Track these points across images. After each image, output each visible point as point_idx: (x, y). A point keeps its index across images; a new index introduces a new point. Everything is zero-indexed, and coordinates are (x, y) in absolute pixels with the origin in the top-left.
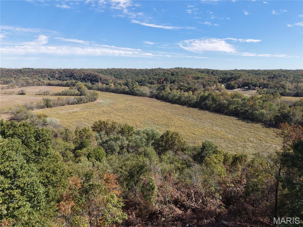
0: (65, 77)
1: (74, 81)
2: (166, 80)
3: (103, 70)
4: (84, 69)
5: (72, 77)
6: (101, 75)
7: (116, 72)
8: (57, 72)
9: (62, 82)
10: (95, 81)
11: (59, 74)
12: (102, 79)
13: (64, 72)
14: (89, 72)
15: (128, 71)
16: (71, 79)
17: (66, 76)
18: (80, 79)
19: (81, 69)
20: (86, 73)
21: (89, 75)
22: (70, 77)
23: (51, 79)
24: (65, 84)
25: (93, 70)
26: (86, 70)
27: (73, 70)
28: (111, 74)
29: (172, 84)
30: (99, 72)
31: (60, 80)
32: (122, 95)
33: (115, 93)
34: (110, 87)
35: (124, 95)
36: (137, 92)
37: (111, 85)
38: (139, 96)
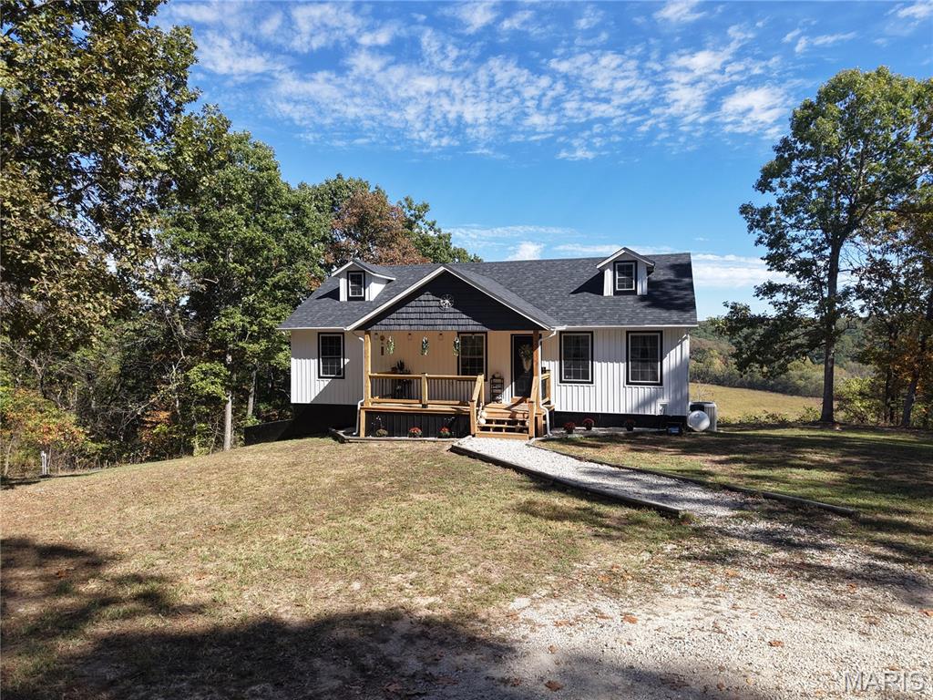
32: (746, 392)
33: (724, 385)
34: (707, 367)
35: (751, 391)
36: (799, 382)
37: (711, 363)
38: (807, 397)
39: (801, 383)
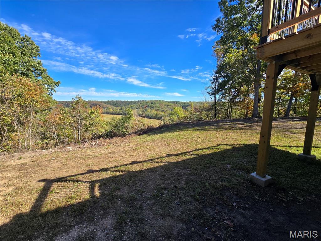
2: (148, 106)
3: (105, 102)
7: (114, 102)
12: (104, 107)
15: (122, 102)
25: (97, 101)
26: (93, 101)
28: (111, 104)
29: (152, 109)
30: (102, 102)
34: (109, 111)
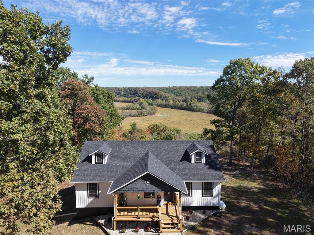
0: (129, 95)
1: (137, 98)
3: (164, 88)
4: (146, 88)
5: (135, 95)
6: (162, 93)
7: (176, 89)
8: (123, 90)
9: (127, 99)
10: (156, 98)
11: (125, 92)
12: (162, 96)
13: (129, 90)
14: (151, 90)
15: (188, 89)
16: (135, 96)
17: (131, 94)
18: (143, 97)
19: (144, 88)
20: (148, 91)
21: (150, 93)
22: (134, 94)
23: (117, 96)
24: (129, 100)
25: (154, 88)
26: (149, 88)
27: (137, 88)
28: (172, 92)
30: (161, 90)
31: (125, 97)
32: (179, 110)
33: (173, 109)
34: (168, 103)
35: (181, 110)
36: (194, 107)
37: (169, 102)
38: (196, 112)
39: (195, 108)
